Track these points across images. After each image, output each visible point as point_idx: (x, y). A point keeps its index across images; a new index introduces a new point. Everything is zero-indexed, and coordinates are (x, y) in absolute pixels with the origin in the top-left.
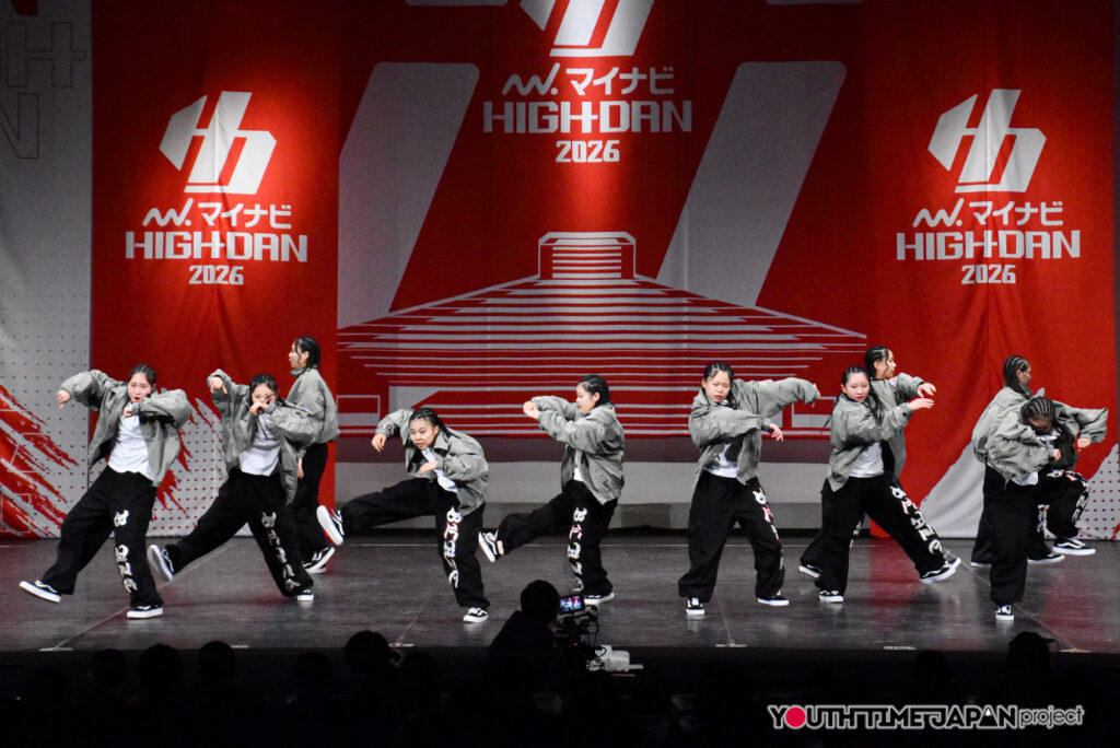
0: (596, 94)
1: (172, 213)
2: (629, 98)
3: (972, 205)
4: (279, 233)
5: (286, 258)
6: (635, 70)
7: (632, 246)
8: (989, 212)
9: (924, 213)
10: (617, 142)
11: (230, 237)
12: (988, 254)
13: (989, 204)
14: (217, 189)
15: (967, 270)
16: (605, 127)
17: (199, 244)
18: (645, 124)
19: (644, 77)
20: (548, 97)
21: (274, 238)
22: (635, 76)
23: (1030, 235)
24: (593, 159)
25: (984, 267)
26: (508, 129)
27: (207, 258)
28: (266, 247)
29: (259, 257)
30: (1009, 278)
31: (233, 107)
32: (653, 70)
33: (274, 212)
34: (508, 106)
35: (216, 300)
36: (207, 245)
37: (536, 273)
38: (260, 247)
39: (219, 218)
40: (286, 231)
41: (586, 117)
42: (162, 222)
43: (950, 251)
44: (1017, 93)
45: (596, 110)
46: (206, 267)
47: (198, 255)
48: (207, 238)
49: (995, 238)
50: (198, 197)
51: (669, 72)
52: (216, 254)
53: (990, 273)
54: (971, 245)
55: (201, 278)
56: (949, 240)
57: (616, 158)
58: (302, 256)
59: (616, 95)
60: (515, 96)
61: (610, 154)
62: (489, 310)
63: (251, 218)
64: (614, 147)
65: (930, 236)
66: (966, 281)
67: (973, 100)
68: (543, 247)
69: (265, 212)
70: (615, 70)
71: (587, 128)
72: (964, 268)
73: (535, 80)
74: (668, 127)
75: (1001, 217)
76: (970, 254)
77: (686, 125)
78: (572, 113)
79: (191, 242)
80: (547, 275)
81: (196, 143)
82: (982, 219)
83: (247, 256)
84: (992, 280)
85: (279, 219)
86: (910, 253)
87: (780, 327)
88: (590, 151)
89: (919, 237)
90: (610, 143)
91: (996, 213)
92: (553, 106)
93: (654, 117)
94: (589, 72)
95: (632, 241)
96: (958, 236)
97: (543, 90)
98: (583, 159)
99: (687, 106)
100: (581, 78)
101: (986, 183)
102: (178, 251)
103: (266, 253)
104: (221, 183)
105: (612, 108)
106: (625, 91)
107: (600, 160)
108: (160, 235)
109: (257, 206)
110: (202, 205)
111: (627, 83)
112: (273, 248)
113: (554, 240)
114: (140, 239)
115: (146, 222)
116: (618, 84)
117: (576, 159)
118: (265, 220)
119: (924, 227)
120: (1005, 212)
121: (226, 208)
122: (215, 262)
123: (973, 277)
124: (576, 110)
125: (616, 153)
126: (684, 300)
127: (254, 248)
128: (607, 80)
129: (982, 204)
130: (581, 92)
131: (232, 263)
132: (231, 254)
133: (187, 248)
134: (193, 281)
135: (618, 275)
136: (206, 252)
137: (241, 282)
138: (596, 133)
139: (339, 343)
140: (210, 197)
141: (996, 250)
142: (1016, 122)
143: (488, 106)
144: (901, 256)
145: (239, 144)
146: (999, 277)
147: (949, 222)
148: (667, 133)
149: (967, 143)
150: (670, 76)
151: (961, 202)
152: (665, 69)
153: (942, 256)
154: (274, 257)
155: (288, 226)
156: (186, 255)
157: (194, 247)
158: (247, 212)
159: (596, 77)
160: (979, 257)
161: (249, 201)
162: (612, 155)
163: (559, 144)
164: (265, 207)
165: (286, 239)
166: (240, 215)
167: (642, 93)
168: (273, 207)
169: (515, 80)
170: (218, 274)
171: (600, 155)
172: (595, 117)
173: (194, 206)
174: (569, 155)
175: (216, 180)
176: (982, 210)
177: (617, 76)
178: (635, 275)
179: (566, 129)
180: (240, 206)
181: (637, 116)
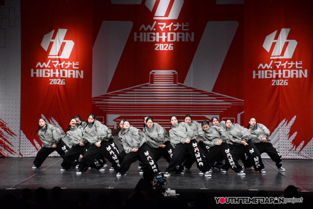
0: (166, 30)
1: (44, 64)
2: (176, 32)
3: (275, 62)
4: (75, 70)
5: (77, 77)
6: (178, 23)
7: (177, 74)
8: (280, 64)
9: (261, 65)
10: (172, 44)
11: (61, 71)
12: (280, 76)
13: (280, 62)
14: (57, 57)
15: (274, 81)
16: (169, 40)
17: (52, 73)
18: (181, 39)
19: (180, 25)
20: (153, 31)
21: (74, 71)
22: (178, 25)
23: (292, 71)
24: (165, 49)
25: (278, 80)
26: (141, 40)
27: (54, 77)
28: (72, 74)
29: (69, 77)
30: (286, 84)
31: (62, 33)
32: (183, 24)
33: (74, 64)
34: (141, 34)
35: (57, 89)
36: (54, 73)
37: (149, 82)
38: (70, 74)
39: (58, 65)
40: (77, 69)
41: (164, 37)
42: (41, 66)
43: (269, 76)
44: (289, 30)
45: (166, 35)
46: (54, 80)
47: (52, 76)
48: (54, 71)
49: (282, 72)
50: (52, 59)
51: (187, 24)
52: (57, 76)
53: (280, 82)
54: (275, 74)
55: (53, 83)
56: (268, 72)
57: (172, 49)
58: (82, 77)
59: (172, 31)
60: (143, 31)
61: (170, 48)
62: (136, 92)
63: (67, 65)
64: (171, 46)
65: (263, 71)
66: (273, 84)
67: (276, 32)
68: (151, 74)
69: (71, 64)
70: (172, 23)
71: (164, 40)
72: (272, 81)
73: (149, 26)
74: (187, 40)
75: (284, 66)
76: (274, 77)
77: (192, 40)
78: (159, 36)
79: (50, 72)
80: (152, 82)
81: (51, 44)
82: (278, 66)
83: (66, 76)
84: (281, 84)
85: (75, 66)
86: (257, 76)
87: (219, 98)
88: (164, 47)
89: (259, 72)
90: (170, 45)
91: (282, 65)
92: (154, 34)
93: (183, 37)
94: (165, 24)
95: (177, 73)
96: (271, 71)
97: (151, 29)
98: (163, 49)
99: (193, 34)
100: (162, 26)
101: (279, 56)
102: (46, 75)
103: (72, 76)
104: (59, 55)
105: (171, 34)
106: (175, 30)
107: (167, 50)
108: (41, 70)
109: (69, 62)
110: (53, 62)
111: (176, 27)
112: (74, 74)
113: (154, 72)
114: (35, 71)
115: (37, 66)
116: (173, 27)
117: (160, 49)
118: (71, 66)
119: (261, 69)
120: (285, 64)
121: (60, 62)
122: (57, 78)
123: (275, 83)
124: (161, 35)
125: (172, 47)
126: (191, 90)
127: (68, 74)
128: (170, 26)
129: (278, 62)
130: (162, 30)
131: (62, 78)
132: (61, 76)
133: (49, 74)
134: (51, 83)
135: (173, 83)
136: (54, 75)
137: (64, 84)
138: (166, 42)
139: (92, 102)
140: (55, 59)
141: (282, 75)
142: (288, 38)
143: (135, 34)
144: (254, 77)
145: (64, 44)
146: (283, 83)
147: (268, 67)
148: (187, 42)
149: (274, 44)
150: (188, 25)
151: (272, 61)
152: (186, 23)
153: (266, 77)
154: (74, 77)
155: (78, 68)
156: (49, 76)
157: (51, 74)
158: (66, 64)
159: (167, 25)
160: (277, 78)
161: (66, 60)
162: (171, 48)
163: (156, 45)
164: (71, 62)
165: (77, 71)
166: (64, 64)
167: (180, 30)
168: (73, 62)
169: (143, 26)
170: (58, 81)
171: (168, 48)
172: (166, 37)
173: (51, 62)
174: (159, 48)
175: (57, 54)
176: (278, 64)
177: (173, 25)
178: (177, 83)
179: (158, 40)
180: (64, 62)
181: (178, 37)
